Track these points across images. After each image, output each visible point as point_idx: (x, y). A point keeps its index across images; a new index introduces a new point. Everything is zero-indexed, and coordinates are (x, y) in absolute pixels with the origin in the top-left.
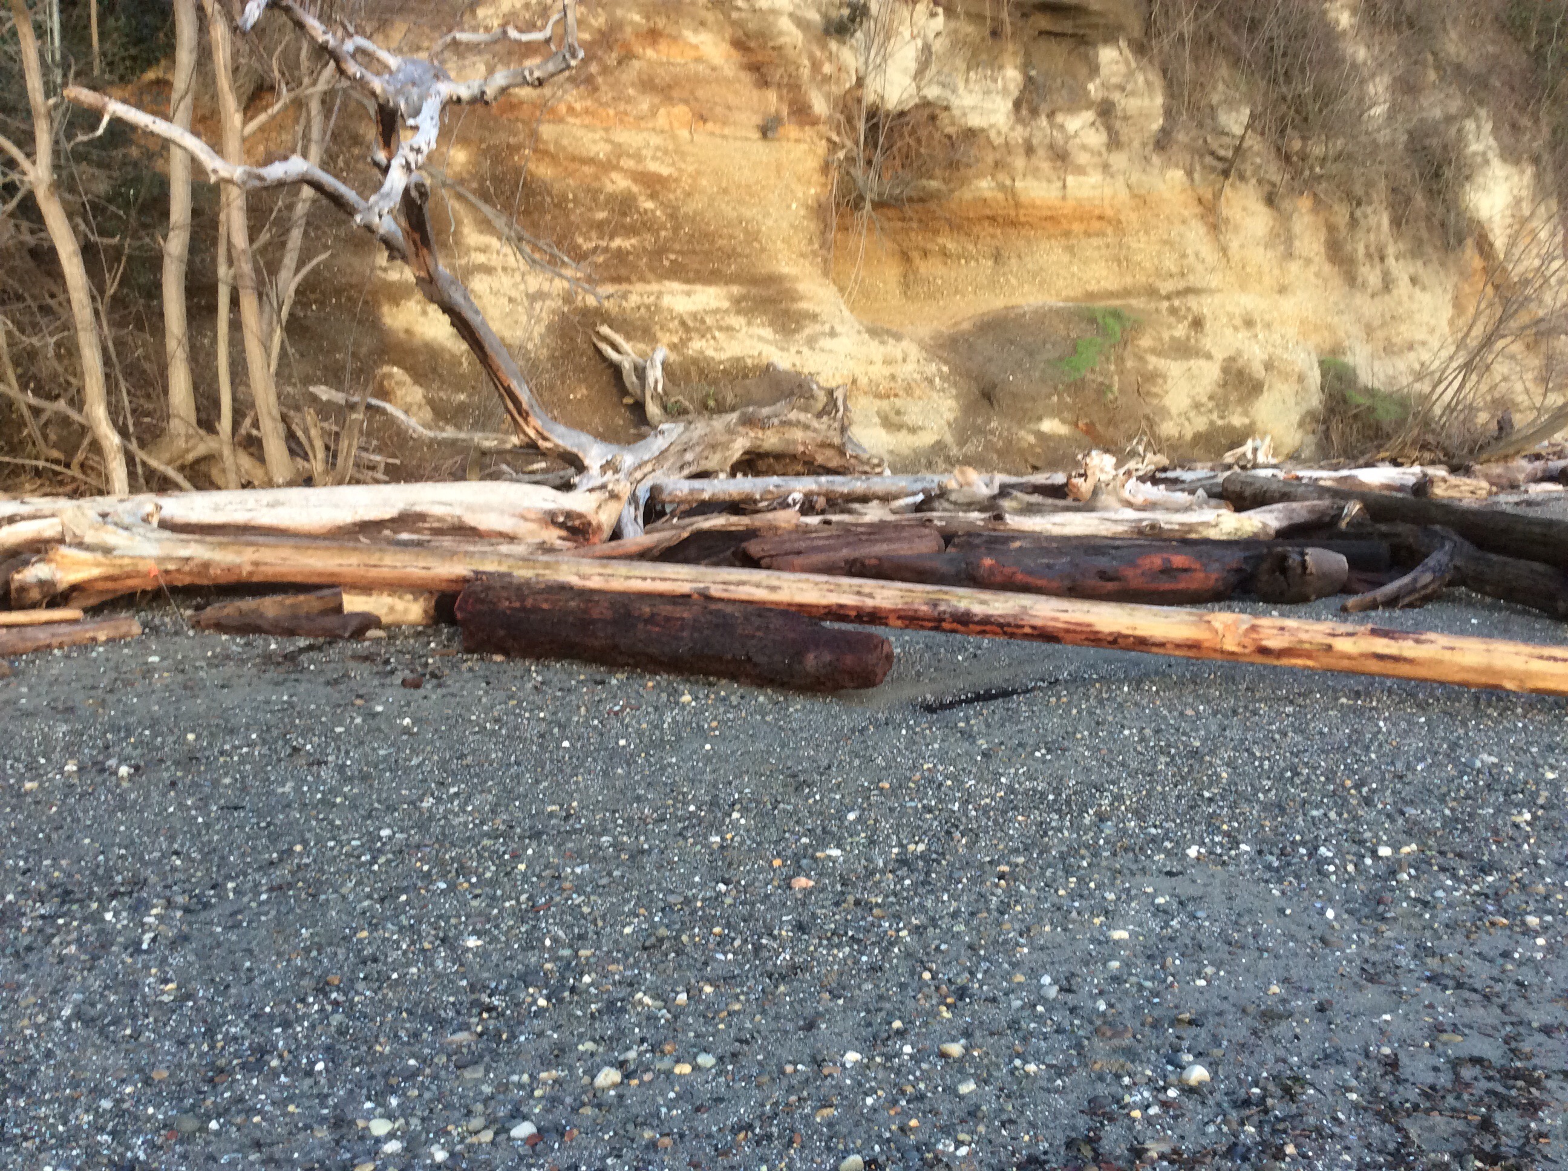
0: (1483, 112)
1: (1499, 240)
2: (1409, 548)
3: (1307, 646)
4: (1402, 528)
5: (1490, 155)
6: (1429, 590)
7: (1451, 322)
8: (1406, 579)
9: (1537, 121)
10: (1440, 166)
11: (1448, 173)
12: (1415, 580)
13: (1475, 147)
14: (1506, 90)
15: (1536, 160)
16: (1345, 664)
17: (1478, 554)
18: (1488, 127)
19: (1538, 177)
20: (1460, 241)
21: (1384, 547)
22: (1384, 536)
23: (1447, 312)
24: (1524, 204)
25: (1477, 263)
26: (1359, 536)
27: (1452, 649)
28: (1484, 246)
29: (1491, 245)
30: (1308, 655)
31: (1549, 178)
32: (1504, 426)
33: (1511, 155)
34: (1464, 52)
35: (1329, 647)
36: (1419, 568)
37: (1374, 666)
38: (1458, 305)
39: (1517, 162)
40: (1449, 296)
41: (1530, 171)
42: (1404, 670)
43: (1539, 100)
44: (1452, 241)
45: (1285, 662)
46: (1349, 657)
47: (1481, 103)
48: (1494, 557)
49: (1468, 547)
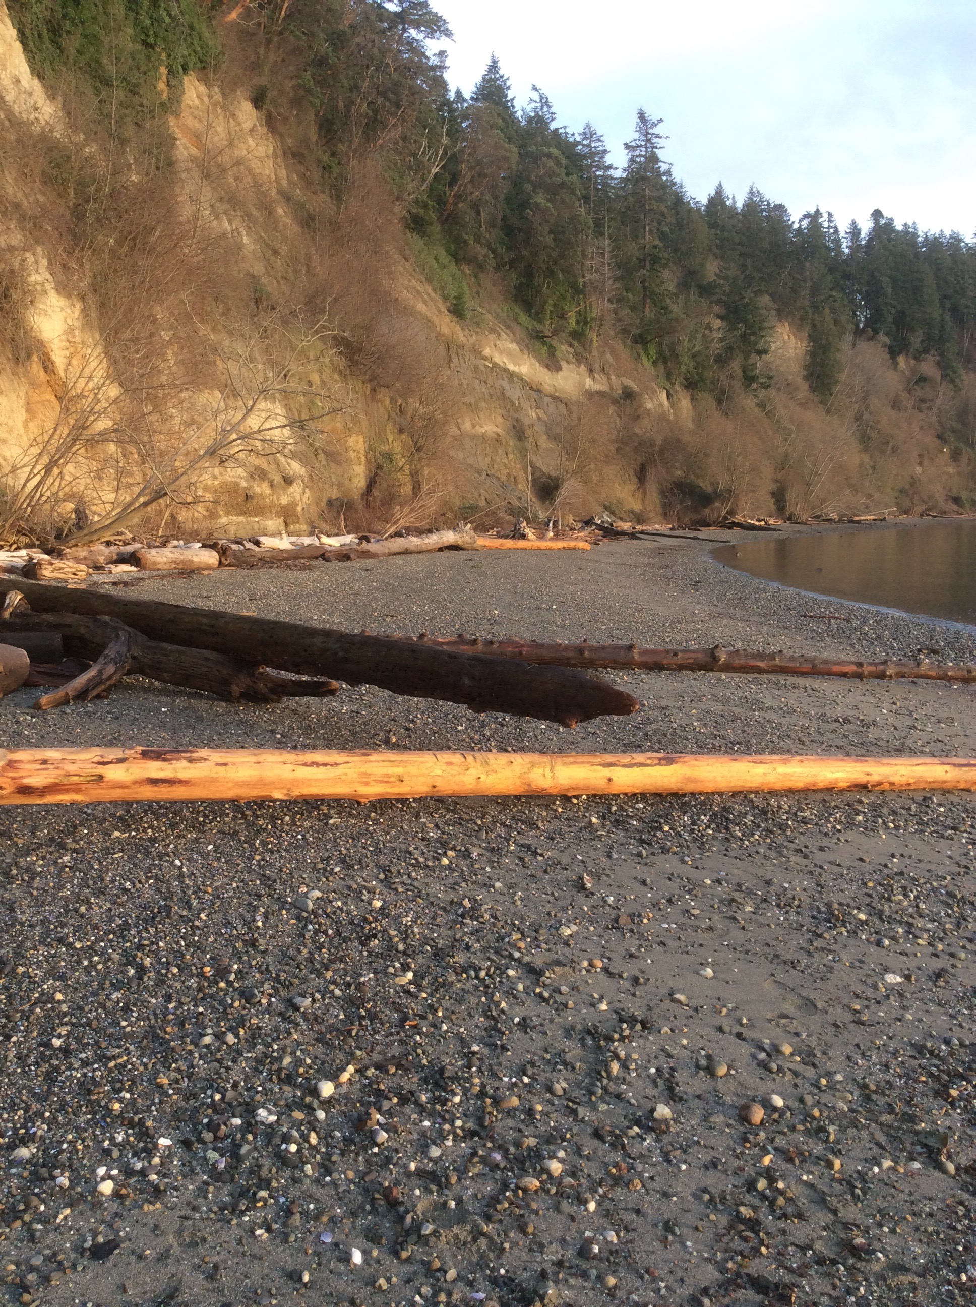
0: (39, 249)
1: (59, 358)
2: (81, 638)
3: (75, 779)
4: (70, 618)
5: (48, 286)
6: (113, 681)
7: (26, 424)
8: (92, 673)
9: (81, 265)
10: (7, 289)
11: (15, 295)
12: (100, 672)
13: (34, 278)
14: (56, 235)
15: (83, 298)
16: (118, 794)
17: (153, 644)
18: (45, 262)
19: (85, 311)
20: (29, 356)
21: (57, 639)
22: (55, 627)
23: (21, 415)
24: (76, 332)
25: (42, 376)
26: (26, 628)
27: (226, 764)
28: (48, 365)
29: (53, 363)
30: (76, 788)
31: (94, 314)
32: (80, 515)
33: (63, 289)
34: (20, 195)
35: (101, 777)
36: (101, 660)
37: (148, 793)
38: (30, 411)
39: (69, 296)
40: (22, 402)
41: (79, 306)
42: (179, 793)
43: (82, 249)
44: (23, 355)
45: (50, 799)
46: (122, 786)
47: (37, 242)
48: (165, 645)
49: (142, 638)
